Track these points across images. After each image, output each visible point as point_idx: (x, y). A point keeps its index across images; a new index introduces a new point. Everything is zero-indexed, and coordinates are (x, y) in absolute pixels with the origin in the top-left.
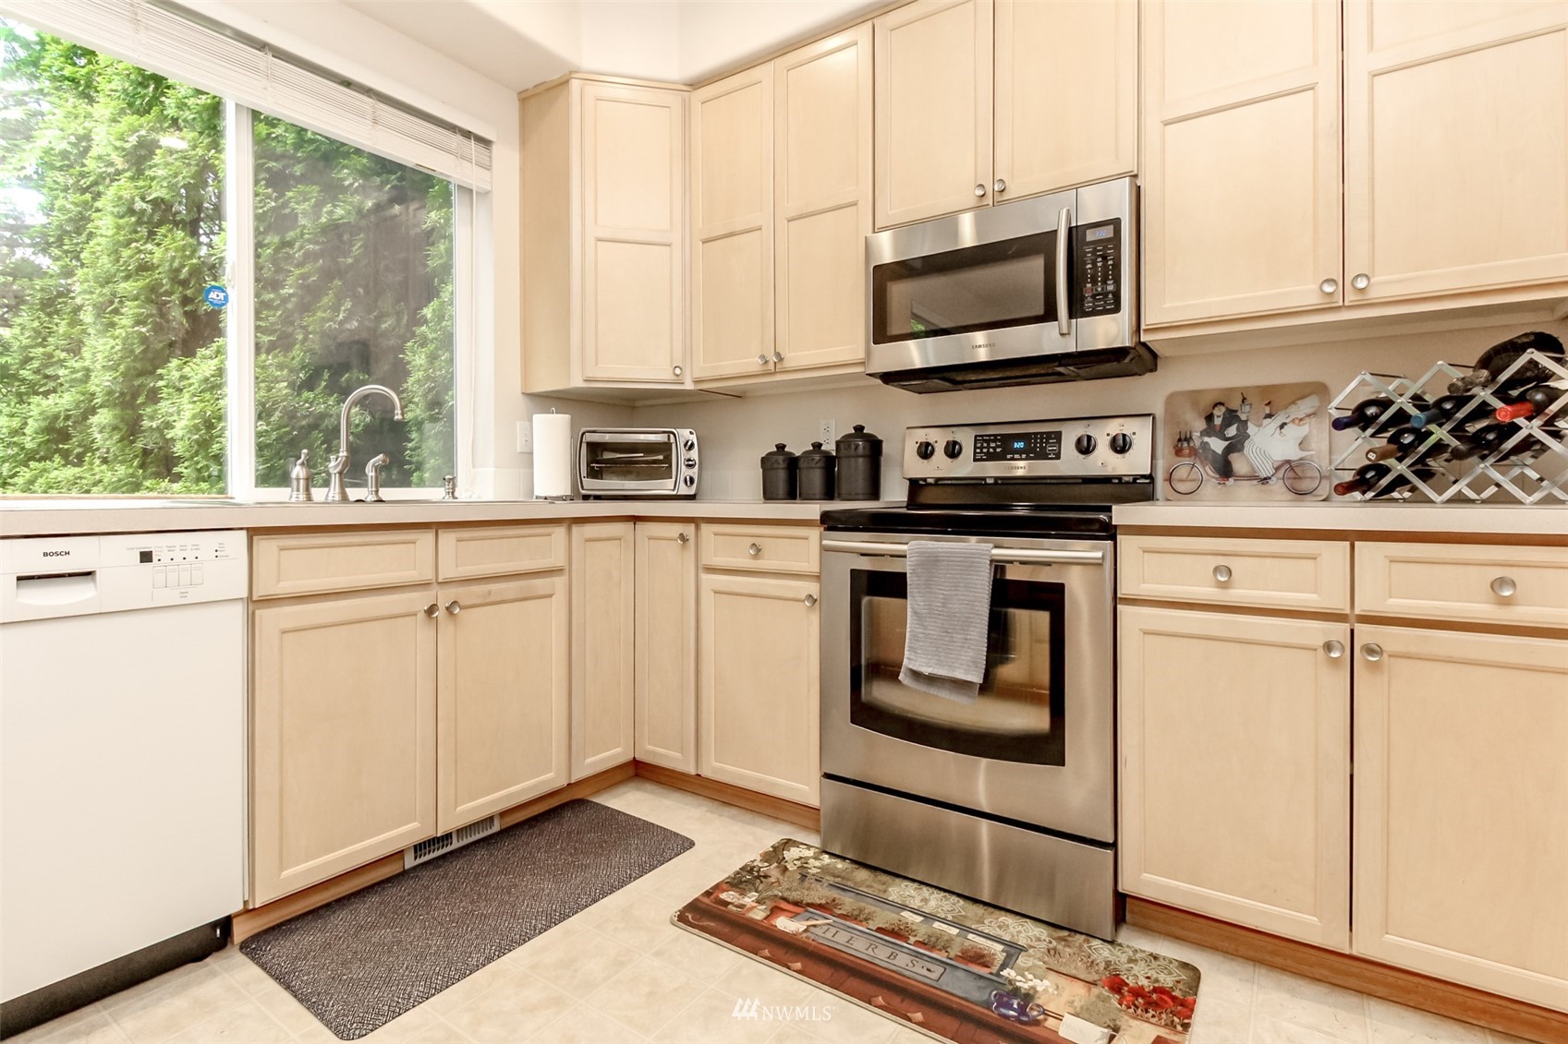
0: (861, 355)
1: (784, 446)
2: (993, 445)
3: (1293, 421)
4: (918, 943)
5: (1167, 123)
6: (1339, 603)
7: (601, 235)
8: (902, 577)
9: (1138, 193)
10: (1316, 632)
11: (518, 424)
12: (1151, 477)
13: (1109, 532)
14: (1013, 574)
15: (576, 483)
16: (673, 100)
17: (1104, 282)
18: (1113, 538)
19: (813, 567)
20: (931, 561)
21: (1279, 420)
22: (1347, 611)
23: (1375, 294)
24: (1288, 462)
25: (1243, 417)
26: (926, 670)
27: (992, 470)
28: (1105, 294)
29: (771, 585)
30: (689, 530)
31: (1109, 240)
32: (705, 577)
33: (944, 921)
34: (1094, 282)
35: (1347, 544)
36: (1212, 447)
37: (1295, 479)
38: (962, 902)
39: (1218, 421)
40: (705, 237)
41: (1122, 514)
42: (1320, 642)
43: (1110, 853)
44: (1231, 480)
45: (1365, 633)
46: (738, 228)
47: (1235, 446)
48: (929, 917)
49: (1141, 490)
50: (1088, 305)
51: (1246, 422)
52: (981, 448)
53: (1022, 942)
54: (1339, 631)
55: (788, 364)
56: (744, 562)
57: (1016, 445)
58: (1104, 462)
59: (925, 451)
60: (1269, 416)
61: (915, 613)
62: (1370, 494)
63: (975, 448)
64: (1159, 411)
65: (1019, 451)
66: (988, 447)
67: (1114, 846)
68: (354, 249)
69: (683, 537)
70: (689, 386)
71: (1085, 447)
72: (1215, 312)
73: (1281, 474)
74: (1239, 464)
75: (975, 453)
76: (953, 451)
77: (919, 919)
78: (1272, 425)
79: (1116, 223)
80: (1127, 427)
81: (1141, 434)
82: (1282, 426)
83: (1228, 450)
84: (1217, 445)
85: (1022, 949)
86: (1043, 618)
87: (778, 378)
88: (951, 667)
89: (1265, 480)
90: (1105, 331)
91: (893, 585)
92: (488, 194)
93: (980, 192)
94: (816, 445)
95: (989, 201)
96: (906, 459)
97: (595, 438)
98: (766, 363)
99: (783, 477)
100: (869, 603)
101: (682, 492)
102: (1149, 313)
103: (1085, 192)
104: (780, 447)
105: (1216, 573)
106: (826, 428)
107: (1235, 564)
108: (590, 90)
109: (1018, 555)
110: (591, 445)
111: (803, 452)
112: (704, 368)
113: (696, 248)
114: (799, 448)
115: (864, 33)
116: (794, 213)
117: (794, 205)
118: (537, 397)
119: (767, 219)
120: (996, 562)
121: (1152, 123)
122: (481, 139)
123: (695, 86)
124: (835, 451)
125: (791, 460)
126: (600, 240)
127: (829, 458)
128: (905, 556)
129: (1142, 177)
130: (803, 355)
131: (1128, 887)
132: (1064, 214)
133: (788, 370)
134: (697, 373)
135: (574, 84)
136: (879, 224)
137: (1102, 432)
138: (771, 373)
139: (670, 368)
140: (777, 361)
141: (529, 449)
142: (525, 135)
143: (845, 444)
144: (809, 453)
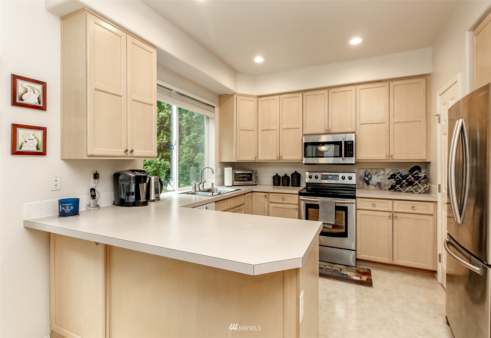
0: (301, 159)
1: (278, 174)
2: (325, 177)
3: (380, 175)
4: (325, 269)
5: (361, 124)
6: (391, 210)
7: (241, 129)
8: (318, 205)
9: (356, 136)
10: (388, 214)
11: (218, 169)
14: (339, 205)
15: (233, 183)
16: (255, 100)
17: (350, 152)
18: (356, 199)
19: (297, 203)
20: (324, 203)
22: (392, 211)
23: (395, 158)
24: (379, 182)
25: (371, 174)
27: (326, 182)
28: (351, 154)
29: (286, 206)
30: (266, 194)
31: (351, 144)
32: (270, 204)
33: (327, 266)
34: (349, 152)
35: (392, 201)
36: (366, 179)
37: (380, 186)
38: (329, 263)
39: (367, 174)
40: (262, 130)
41: (356, 194)
42: (388, 216)
43: (355, 252)
44: (369, 185)
45: (395, 214)
46: (271, 129)
47: (370, 179)
48: (325, 266)
50: (348, 155)
51: (372, 175)
52: (322, 177)
53: (342, 268)
54: (391, 214)
55: (283, 159)
56: (282, 201)
57: (330, 177)
58: (347, 181)
59: (310, 177)
60: (376, 174)
61: (321, 212)
62: (393, 190)
63: (321, 177)
64: (357, 171)
65: (330, 178)
66: (324, 177)
67: (356, 250)
68: (166, 123)
69: (266, 196)
70: (257, 161)
71: (343, 178)
72: (369, 158)
73: (378, 185)
74: (370, 182)
75: (321, 178)
76: (316, 177)
77: (323, 266)
78: (376, 176)
79: (353, 142)
80: (352, 175)
81: (354, 175)
82: (378, 176)
83: (369, 180)
84: (367, 179)
85: (342, 269)
86: (344, 212)
87: (280, 161)
88: (328, 221)
89: (375, 186)
91: (316, 207)
92: (213, 118)
93: (326, 131)
94: (286, 175)
95: (327, 133)
96: (306, 179)
97: (236, 172)
98: (278, 158)
99: (278, 181)
100: (310, 209)
101: (255, 184)
102: (358, 158)
103: (347, 135)
104: (277, 174)
105: (373, 205)
106: (289, 172)
107: (376, 203)
108: (239, 98)
109: (340, 201)
110: (235, 174)
111: (282, 176)
112: (262, 158)
113: (260, 132)
114: (281, 175)
115: (301, 95)
116: (284, 128)
117: (284, 126)
118: (222, 162)
119: (277, 128)
120: (336, 203)
121: (358, 124)
122: (213, 107)
123: (259, 97)
124: (290, 176)
125: (279, 177)
126: (240, 130)
127: (288, 177)
128: (318, 201)
129: (357, 134)
130: (287, 157)
131: (358, 257)
132: (343, 138)
133: (282, 160)
134: (260, 159)
135: (235, 96)
136: (304, 133)
137: (347, 175)
138: (278, 160)
139: (254, 158)
140: (280, 158)
141: (220, 174)
142: (220, 104)
143: (292, 175)
144: (284, 176)
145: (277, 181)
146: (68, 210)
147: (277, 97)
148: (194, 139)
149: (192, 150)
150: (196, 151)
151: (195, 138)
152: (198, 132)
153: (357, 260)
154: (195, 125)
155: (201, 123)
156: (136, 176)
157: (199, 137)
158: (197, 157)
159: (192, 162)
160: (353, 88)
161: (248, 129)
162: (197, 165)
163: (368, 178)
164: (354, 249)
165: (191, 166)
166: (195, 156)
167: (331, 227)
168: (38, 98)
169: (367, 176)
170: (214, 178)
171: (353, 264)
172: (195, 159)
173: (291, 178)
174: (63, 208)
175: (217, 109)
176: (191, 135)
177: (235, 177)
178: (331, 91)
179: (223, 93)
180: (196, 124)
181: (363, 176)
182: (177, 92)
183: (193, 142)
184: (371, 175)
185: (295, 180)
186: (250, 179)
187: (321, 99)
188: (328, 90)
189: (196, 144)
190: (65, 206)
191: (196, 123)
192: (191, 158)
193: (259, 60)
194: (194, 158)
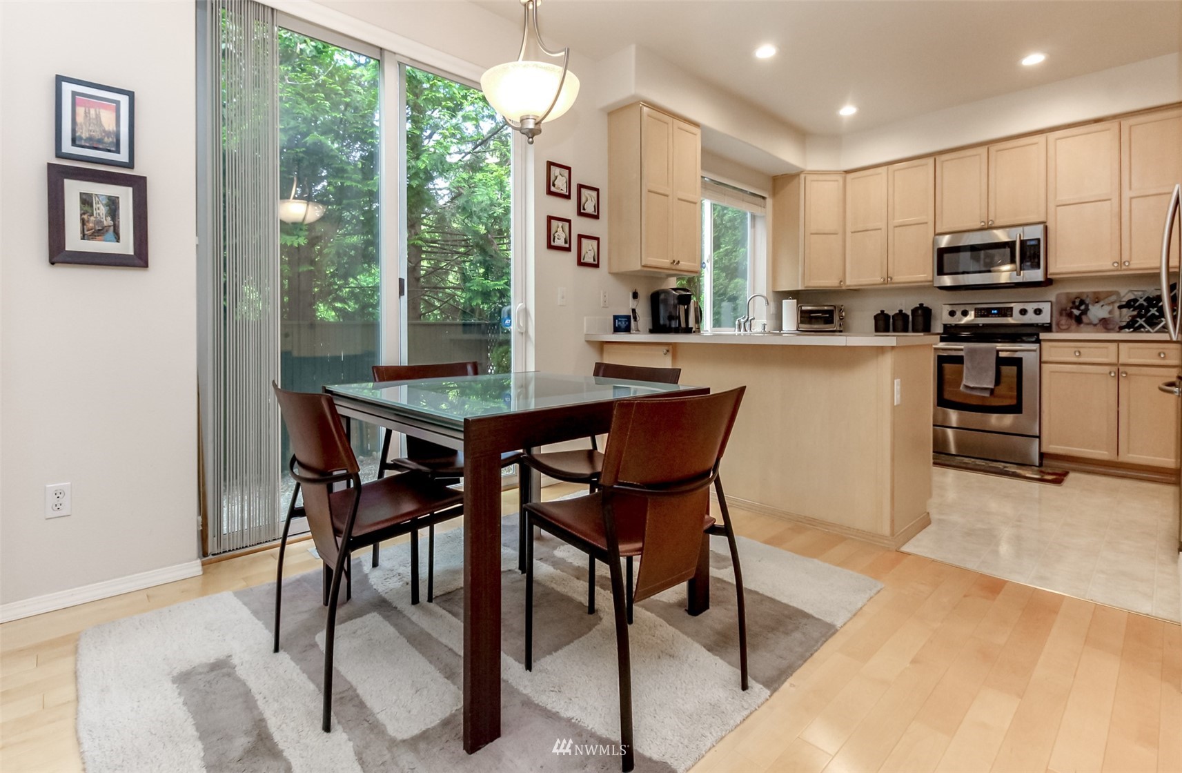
0: (930, 278)
1: (884, 311)
2: (983, 312)
3: (1106, 304)
5: (1058, 206)
6: (1114, 361)
7: (812, 232)
8: (962, 357)
9: (1046, 229)
10: (1107, 369)
12: (1050, 324)
13: (1038, 341)
14: (1002, 354)
15: (798, 327)
16: (839, 178)
17: (1034, 258)
18: (1040, 343)
20: (972, 352)
21: (1101, 303)
22: (1117, 363)
23: (1131, 266)
24: (1104, 319)
25: (1087, 302)
26: (972, 386)
27: (982, 321)
28: (1034, 262)
31: (1036, 245)
34: (1031, 259)
35: (1118, 344)
36: (1074, 313)
37: (1105, 324)
39: (1077, 304)
40: (853, 230)
41: (1043, 336)
42: (1108, 372)
43: (1038, 439)
44: (1082, 325)
45: (1122, 369)
46: (870, 228)
47: (1085, 312)
49: (1047, 328)
50: (1028, 266)
51: (1088, 304)
52: (977, 313)
54: (1114, 369)
55: (894, 280)
57: (993, 312)
58: (1030, 318)
59: (952, 314)
60: (1097, 302)
61: (967, 368)
62: (1131, 329)
63: (975, 313)
64: (1053, 299)
65: (995, 314)
66: (981, 313)
67: (1039, 437)
70: (844, 288)
71: (1023, 313)
72: (1076, 270)
73: (1101, 323)
74: (1084, 318)
75: (975, 315)
76: (965, 313)
78: (1098, 306)
79: (1039, 240)
80: (1040, 306)
81: (1046, 307)
82: (1102, 306)
83: (1081, 314)
84: (1076, 312)
86: (1014, 369)
87: (888, 286)
88: (982, 385)
89: (1095, 325)
90: (1036, 275)
91: (959, 360)
92: (764, 217)
93: (983, 224)
94: (901, 311)
95: (986, 226)
96: (942, 317)
97: (803, 308)
98: (884, 280)
99: (883, 323)
100: (947, 366)
101: (838, 329)
102: (1051, 270)
103: (1026, 228)
104: (882, 311)
105: (1075, 352)
106: (907, 305)
107: (1082, 350)
108: (809, 178)
109: (1005, 349)
110: (802, 312)
111: (893, 314)
112: (851, 282)
113: (848, 234)
114: (891, 312)
115: (931, 161)
116: (897, 225)
117: (898, 221)
118: (779, 292)
119: (883, 226)
120: (998, 351)
121: (1052, 206)
122: (764, 198)
123: (847, 172)
124: (909, 313)
125: (887, 316)
126: (812, 234)
127: (906, 316)
128: (961, 350)
129: (1048, 224)
130: (903, 277)
131: (1044, 449)
132: (1018, 235)
133: (893, 283)
134: (848, 283)
135: (802, 176)
136: (937, 232)
137: (1030, 308)
138: (885, 284)
139: (839, 282)
140: (889, 279)
141: (774, 312)
142: (775, 192)
143: (914, 311)
144: (896, 314)
145: (881, 323)
146: (623, 325)
147: (883, 170)
148: (726, 255)
149: (724, 275)
150: (730, 276)
151: (727, 253)
152: (734, 244)
153: (1042, 456)
154: (728, 232)
155: (738, 227)
156: (679, 295)
157: (735, 251)
158: (732, 286)
159: (724, 294)
160: (1040, 139)
161: (826, 232)
162: (733, 299)
163: (1079, 309)
164: (1038, 434)
165: (722, 300)
166: (729, 284)
167: (987, 394)
168: (595, 206)
169: (1078, 308)
170: (765, 317)
171: (1037, 462)
172: (729, 290)
173: (911, 317)
174: (620, 323)
175: (769, 202)
176: (721, 250)
177: (801, 317)
178: (993, 148)
179: (779, 173)
180: (730, 231)
181: (1068, 308)
182: (712, 180)
183: (725, 261)
184: (1087, 306)
185: (920, 320)
186: (829, 321)
187: (974, 164)
188: (987, 147)
189: (731, 264)
190: (621, 321)
191: (730, 228)
192: (722, 288)
193: (848, 111)
194: (726, 287)
